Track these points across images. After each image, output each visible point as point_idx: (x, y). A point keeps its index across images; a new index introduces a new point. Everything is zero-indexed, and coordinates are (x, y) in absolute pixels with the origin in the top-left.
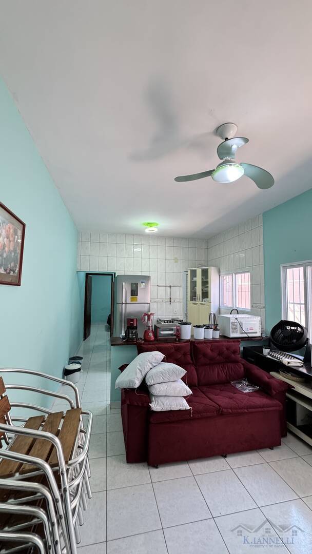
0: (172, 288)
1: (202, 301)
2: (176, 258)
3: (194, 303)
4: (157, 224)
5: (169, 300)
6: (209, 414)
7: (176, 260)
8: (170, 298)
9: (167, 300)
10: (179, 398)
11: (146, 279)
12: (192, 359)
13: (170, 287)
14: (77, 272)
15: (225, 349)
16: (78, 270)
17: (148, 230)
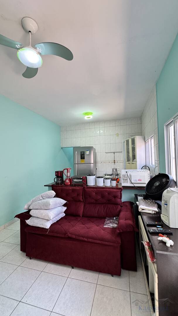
0: (115, 153)
1: (133, 161)
2: (117, 134)
3: (129, 163)
4: (92, 113)
5: (113, 162)
6: (58, 235)
7: (118, 135)
8: (114, 160)
9: (112, 162)
10: (45, 220)
11: (90, 148)
12: (83, 199)
13: (114, 153)
14: (62, 148)
15: (107, 194)
16: (62, 147)
17: (86, 118)
